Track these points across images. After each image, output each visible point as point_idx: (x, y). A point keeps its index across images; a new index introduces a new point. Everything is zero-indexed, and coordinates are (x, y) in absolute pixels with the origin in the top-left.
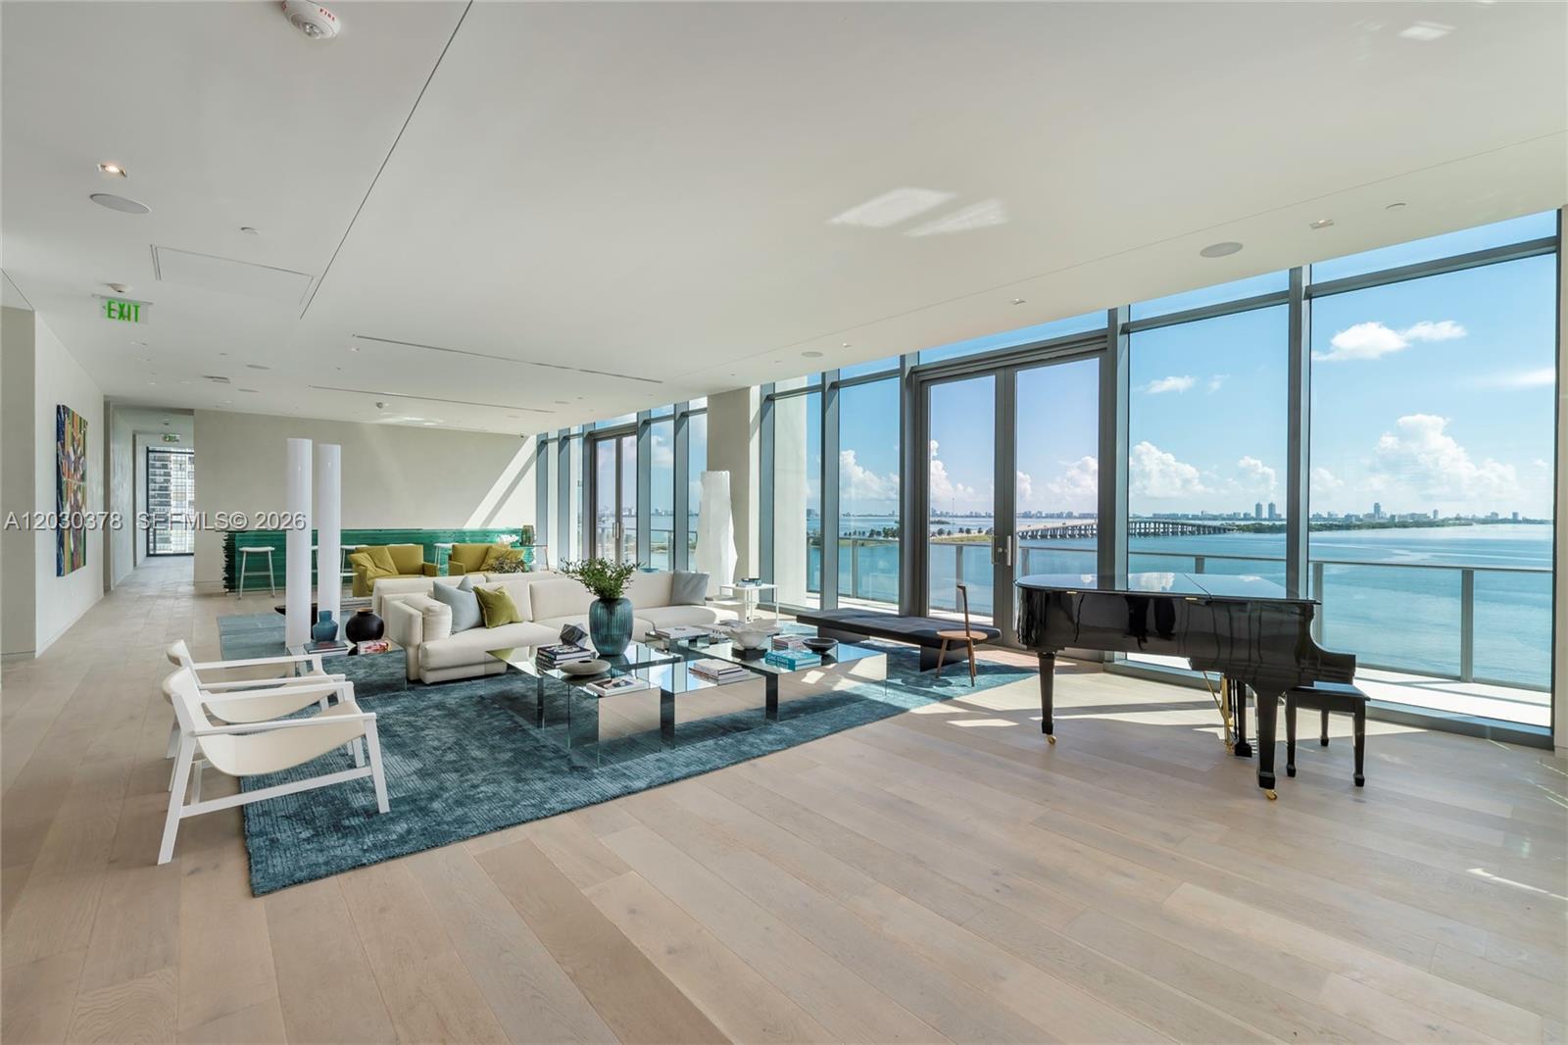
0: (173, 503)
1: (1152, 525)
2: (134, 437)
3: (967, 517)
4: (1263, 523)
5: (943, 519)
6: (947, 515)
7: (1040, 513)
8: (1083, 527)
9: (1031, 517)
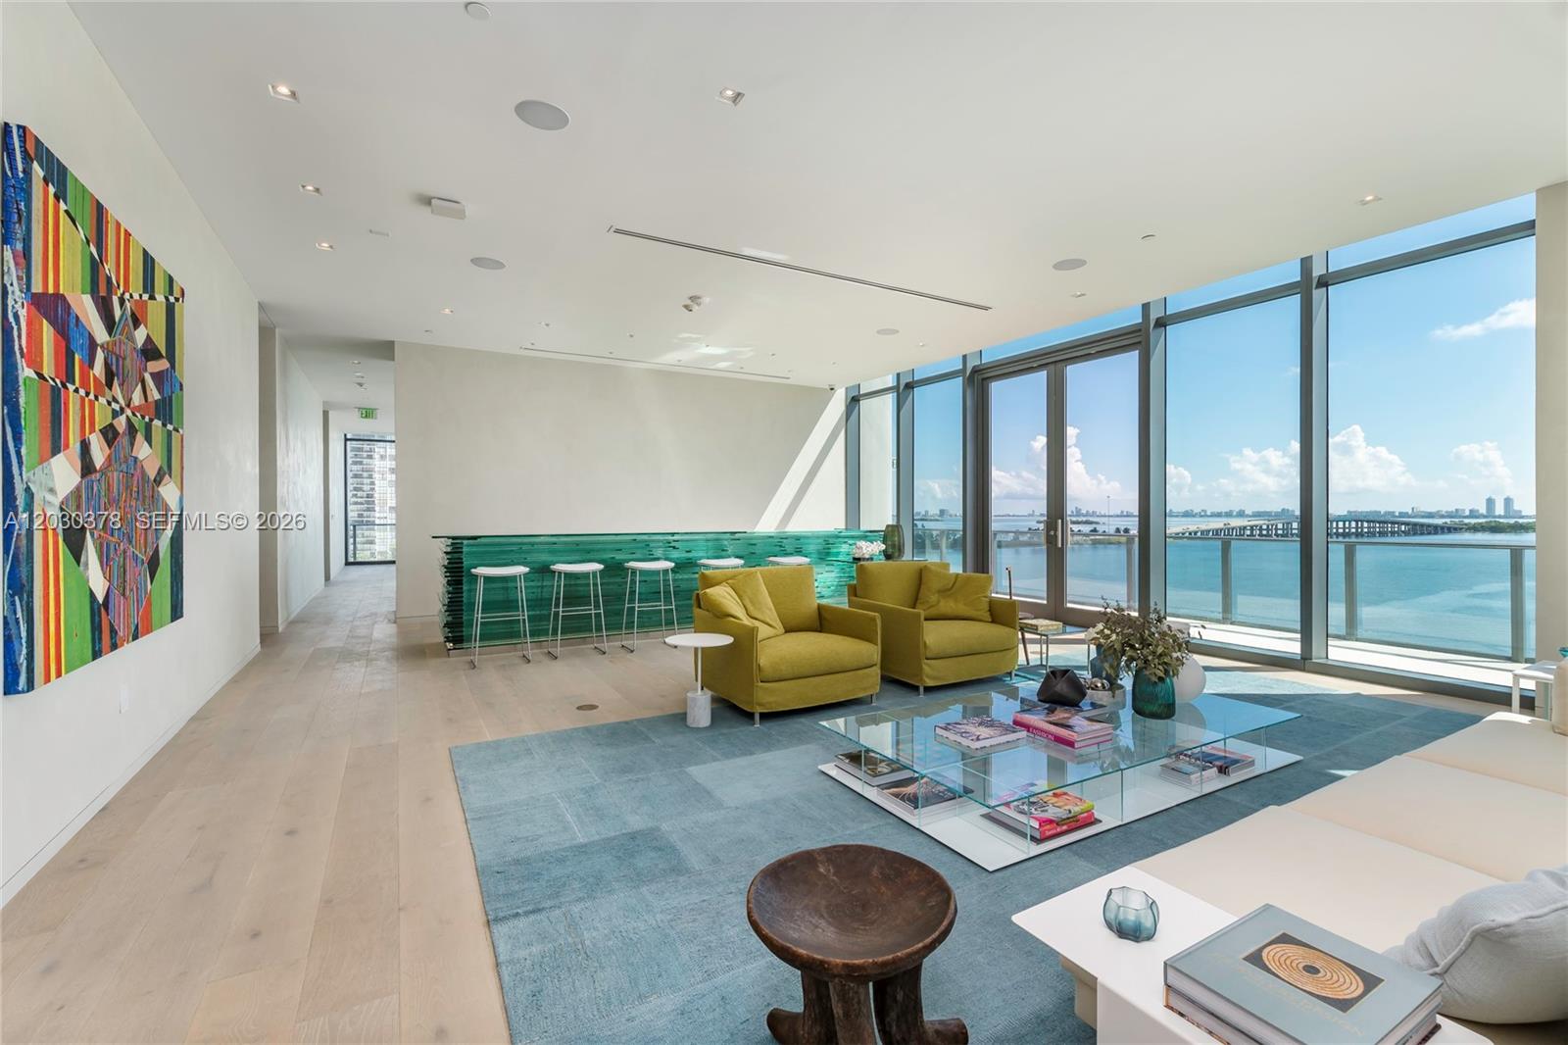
0: (377, 509)
1: (1353, 524)
2: (326, 414)
3: (1118, 516)
4: (1501, 520)
5: (1091, 519)
6: (1094, 514)
7: (1205, 511)
8: (1265, 527)
9: (1194, 516)
